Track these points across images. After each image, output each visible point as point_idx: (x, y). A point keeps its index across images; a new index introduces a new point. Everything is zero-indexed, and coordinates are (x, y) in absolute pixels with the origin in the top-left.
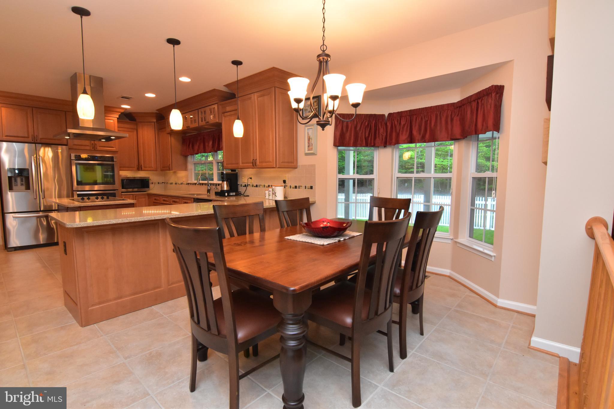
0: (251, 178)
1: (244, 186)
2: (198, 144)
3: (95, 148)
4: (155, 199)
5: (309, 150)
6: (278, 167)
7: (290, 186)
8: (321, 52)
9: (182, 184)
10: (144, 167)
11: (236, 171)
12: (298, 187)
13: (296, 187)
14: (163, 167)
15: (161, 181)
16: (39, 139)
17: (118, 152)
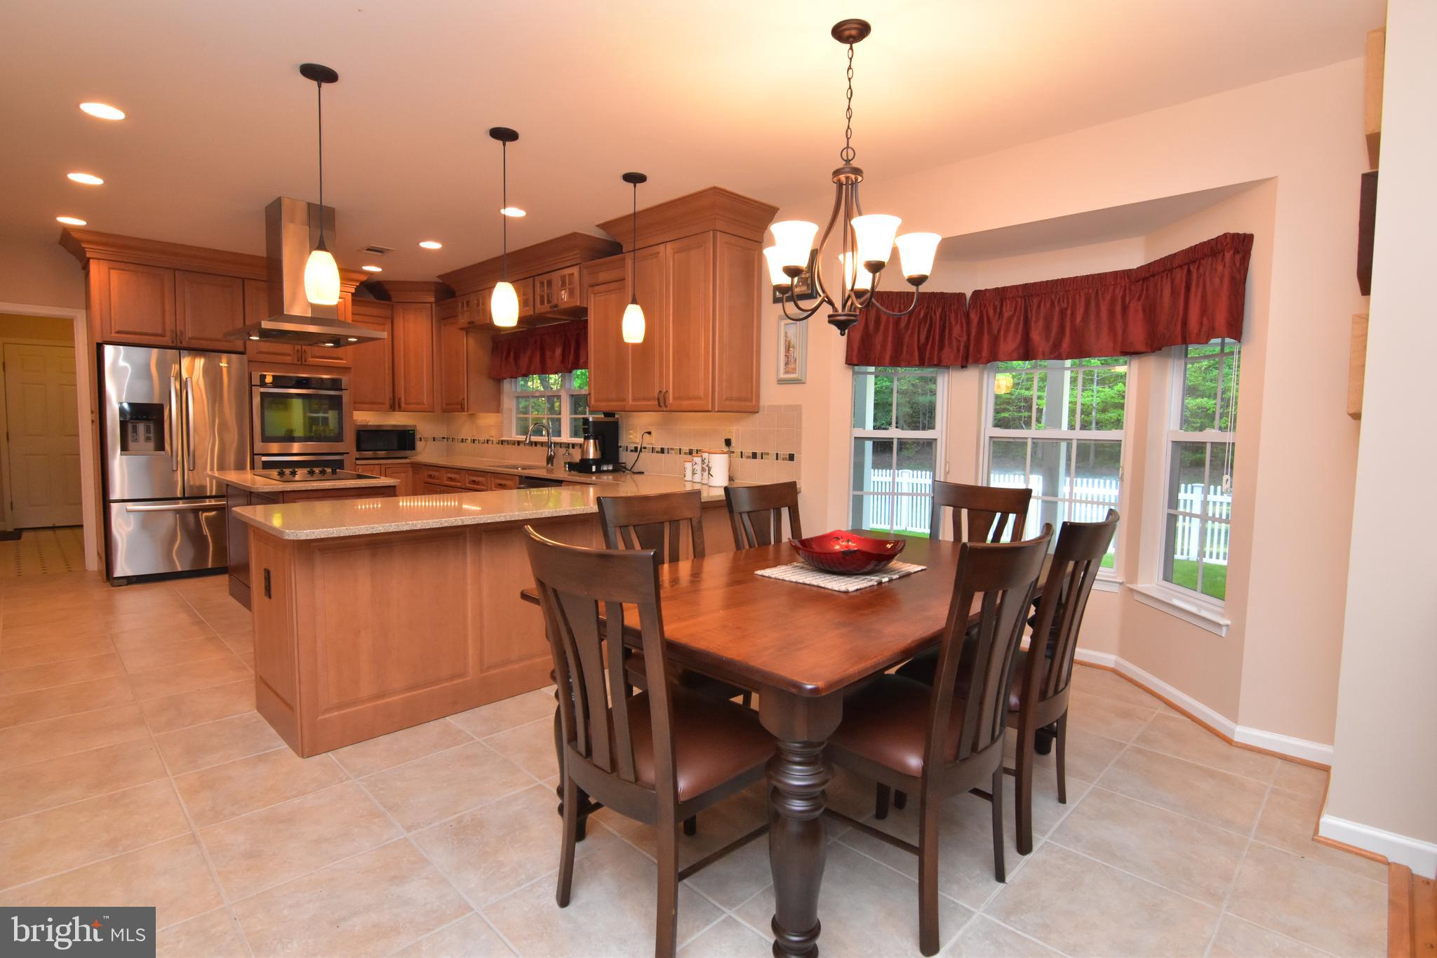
0: (649, 433)
1: (632, 451)
2: (528, 353)
3: (303, 360)
4: (430, 476)
5: (787, 372)
6: (716, 410)
7: (742, 452)
8: (841, 164)
9: (488, 443)
10: (406, 404)
11: (616, 416)
12: (759, 456)
13: (754, 456)
14: (447, 405)
15: (439, 435)
16: (187, 339)
17: (350, 368)
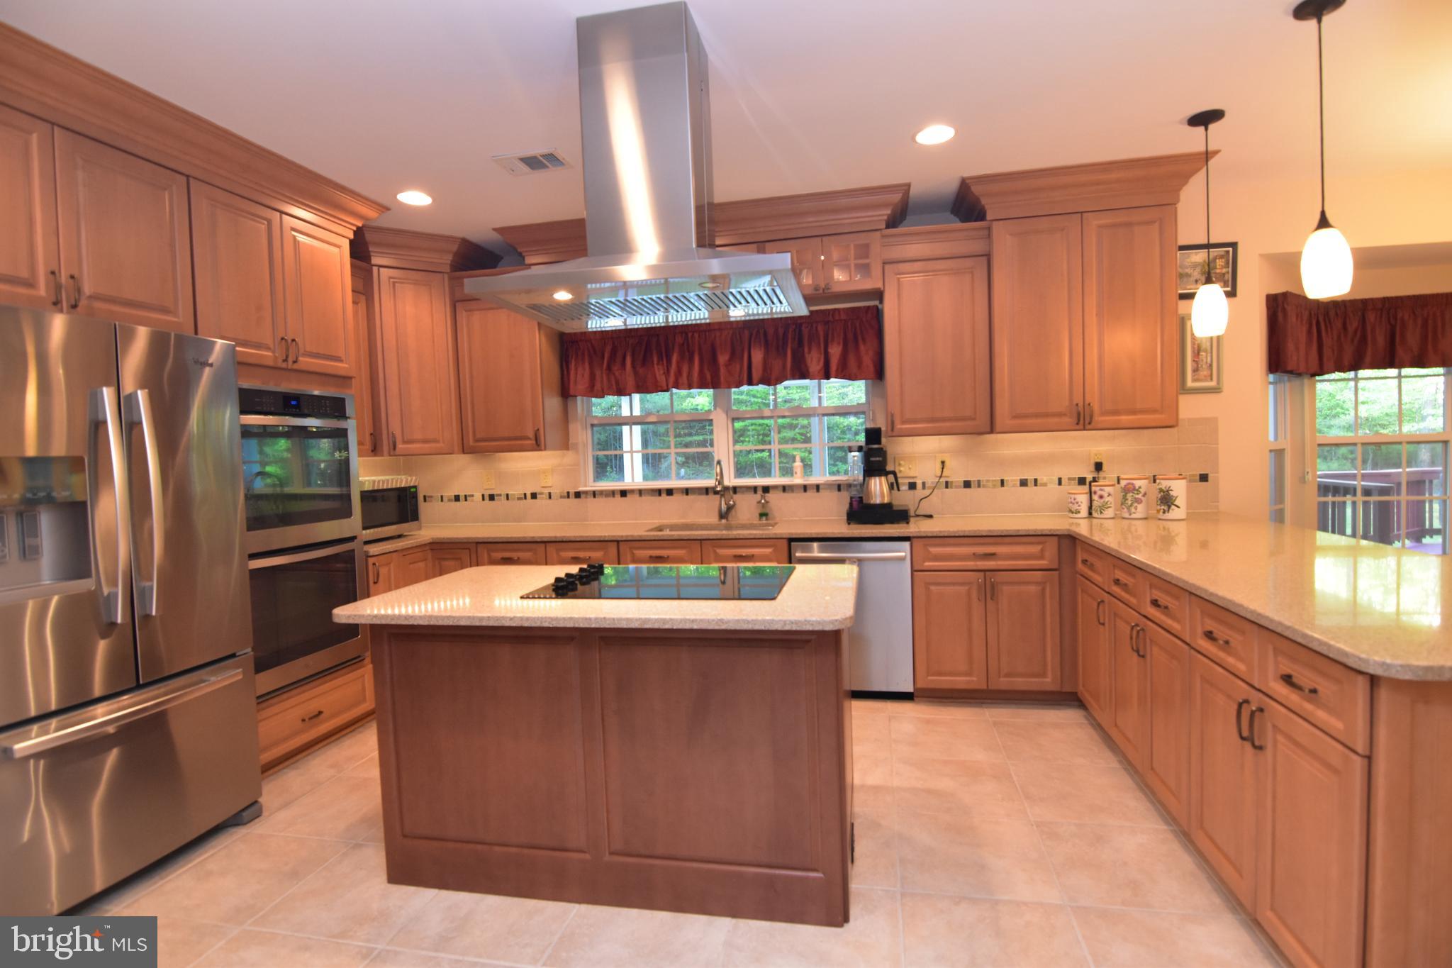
0: (942, 463)
1: (907, 488)
3: (290, 360)
5: (1194, 380)
16: (84, 298)
